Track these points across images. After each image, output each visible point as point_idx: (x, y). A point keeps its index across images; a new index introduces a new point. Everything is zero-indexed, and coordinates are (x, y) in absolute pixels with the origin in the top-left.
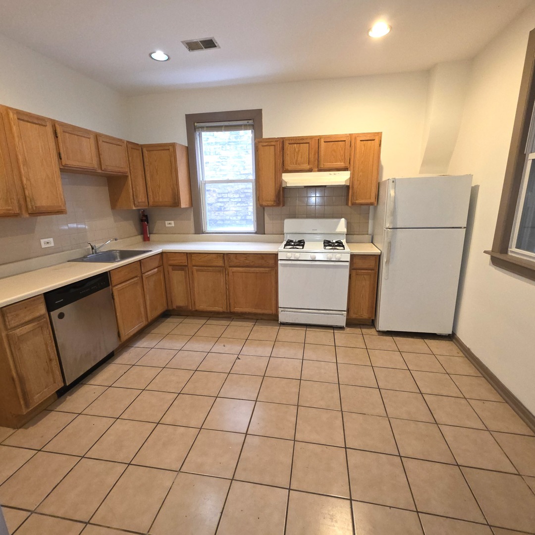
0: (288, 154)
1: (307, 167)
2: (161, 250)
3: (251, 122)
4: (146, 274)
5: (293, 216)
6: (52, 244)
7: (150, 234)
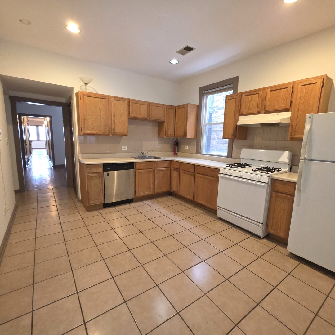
0: (243, 103)
1: (256, 110)
2: (171, 159)
3: (232, 85)
4: (158, 169)
5: (252, 147)
6: (126, 149)
7: (178, 151)
